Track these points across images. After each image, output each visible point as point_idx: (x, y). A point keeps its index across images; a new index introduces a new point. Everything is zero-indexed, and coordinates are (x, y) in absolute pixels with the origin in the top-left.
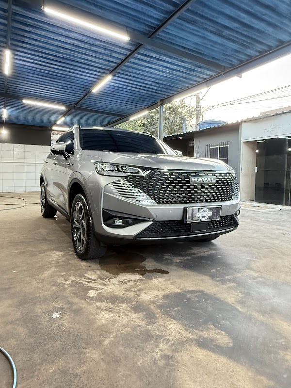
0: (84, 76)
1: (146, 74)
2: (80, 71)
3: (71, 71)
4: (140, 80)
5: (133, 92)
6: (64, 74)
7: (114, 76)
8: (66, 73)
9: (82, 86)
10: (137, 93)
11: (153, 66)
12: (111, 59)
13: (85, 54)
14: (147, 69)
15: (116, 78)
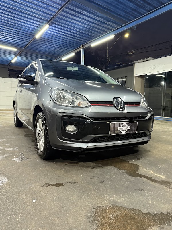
0: (29, 24)
1: (73, 25)
2: (26, 21)
3: (20, 20)
4: (68, 30)
5: (64, 39)
6: (15, 23)
7: (50, 25)
8: (16, 22)
9: (28, 33)
10: (66, 40)
11: (77, 19)
12: (48, 12)
13: (29, 7)
14: (73, 21)
15: (52, 27)
